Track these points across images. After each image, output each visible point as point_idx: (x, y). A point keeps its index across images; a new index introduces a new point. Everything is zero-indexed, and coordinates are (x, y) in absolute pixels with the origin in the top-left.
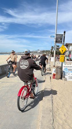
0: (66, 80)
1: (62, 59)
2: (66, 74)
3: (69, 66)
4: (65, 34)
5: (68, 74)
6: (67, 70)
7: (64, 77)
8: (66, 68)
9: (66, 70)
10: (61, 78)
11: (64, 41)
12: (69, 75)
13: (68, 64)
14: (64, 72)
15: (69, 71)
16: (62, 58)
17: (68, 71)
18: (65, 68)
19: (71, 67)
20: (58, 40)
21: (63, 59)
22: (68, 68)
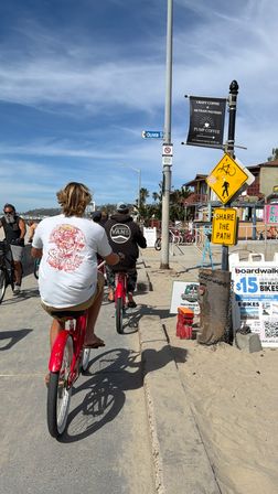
0: (256, 345)
1: (224, 231)
2: (249, 310)
3: (263, 264)
4: (234, 99)
5: (260, 309)
6: (255, 290)
7: (247, 330)
8: (247, 276)
9: (248, 286)
10: (229, 338)
11: (232, 136)
12: (265, 313)
13: (257, 258)
14: (238, 297)
15: (264, 293)
16: (226, 227)
17: (259, 293)
18: (243, 280)
19: (274, 271)
20: (203, 126)
21: (231, 231)
22: (260, 277)
